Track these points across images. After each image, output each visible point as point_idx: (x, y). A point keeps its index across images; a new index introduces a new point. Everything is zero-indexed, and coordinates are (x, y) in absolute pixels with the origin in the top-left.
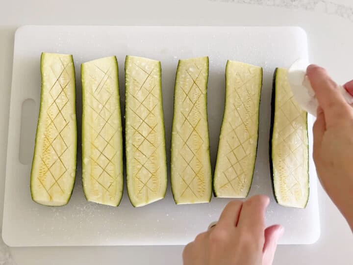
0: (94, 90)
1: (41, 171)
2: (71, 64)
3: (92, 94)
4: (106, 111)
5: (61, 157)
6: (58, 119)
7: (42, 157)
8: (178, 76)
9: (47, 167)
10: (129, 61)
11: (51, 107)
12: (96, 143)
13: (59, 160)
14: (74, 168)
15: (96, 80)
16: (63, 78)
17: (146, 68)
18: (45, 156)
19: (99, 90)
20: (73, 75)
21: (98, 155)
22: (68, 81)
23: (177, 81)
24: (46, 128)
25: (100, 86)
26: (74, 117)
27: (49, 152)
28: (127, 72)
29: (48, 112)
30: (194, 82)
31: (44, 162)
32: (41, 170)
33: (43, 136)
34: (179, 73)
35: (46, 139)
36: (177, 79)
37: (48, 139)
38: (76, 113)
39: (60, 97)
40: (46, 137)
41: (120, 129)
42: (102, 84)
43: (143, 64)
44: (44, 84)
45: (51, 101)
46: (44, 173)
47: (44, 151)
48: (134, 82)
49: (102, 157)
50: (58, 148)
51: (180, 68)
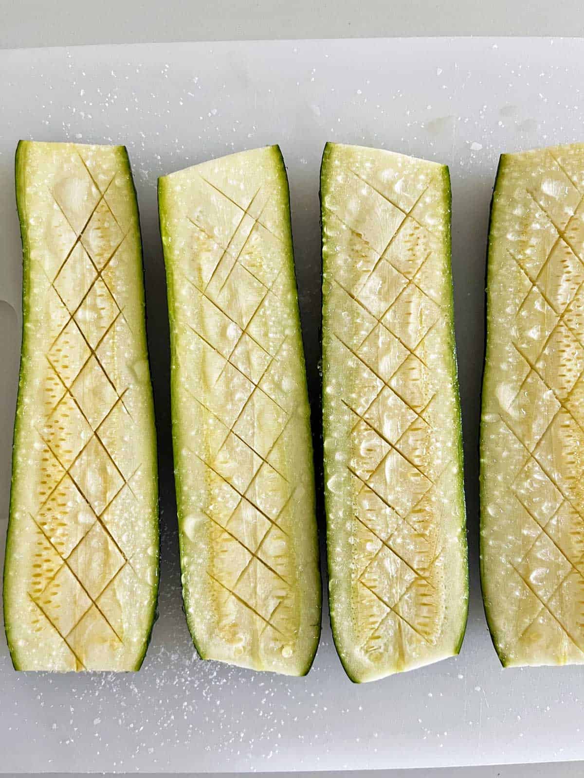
0: (207, 274)
1: (38, 570)
2: (121, 181)
3: (200, 288)
4: (251, 344)
5: (105, 518)
6: (88, 382)
7: (39, 518)
8: (496, 214)
9: (60, 554)
10: (337, 163)
11: (63, 338)
12: (225, 463)
13: (98, 527)
14: (152, 551)
15: (210, 237)
16: (99, 233)
17: (397, 187)
18: (49, 515)
19: (223, 273)
20: (133, 220)
21: (232, 505)
22: (114, 244)
23: (495, 233)
24: (49, 416)
25: (229, 261)
26: (142, 369)
27: (60, 500)
28: (327, 203)
29: (52, 358)
30: (562, 235)
31: (48, 538)
32: (39, 566)
33: (38, 445)
34: (501, 202)
35: (48, 455)
36: (496, 224)
37: (56, 456)
38: (149, 358)
39: (88, 300)
40: (51, 449)
41: (303, 411)
42: (233, 252)
43: (386, 175)
44: (33, 255)
45: (59, 317)
46: (51, 574)
47: (43, 498)
48: (351, 243)
49: (248, 512)
50: (92, 484)
51: (505, 183)
